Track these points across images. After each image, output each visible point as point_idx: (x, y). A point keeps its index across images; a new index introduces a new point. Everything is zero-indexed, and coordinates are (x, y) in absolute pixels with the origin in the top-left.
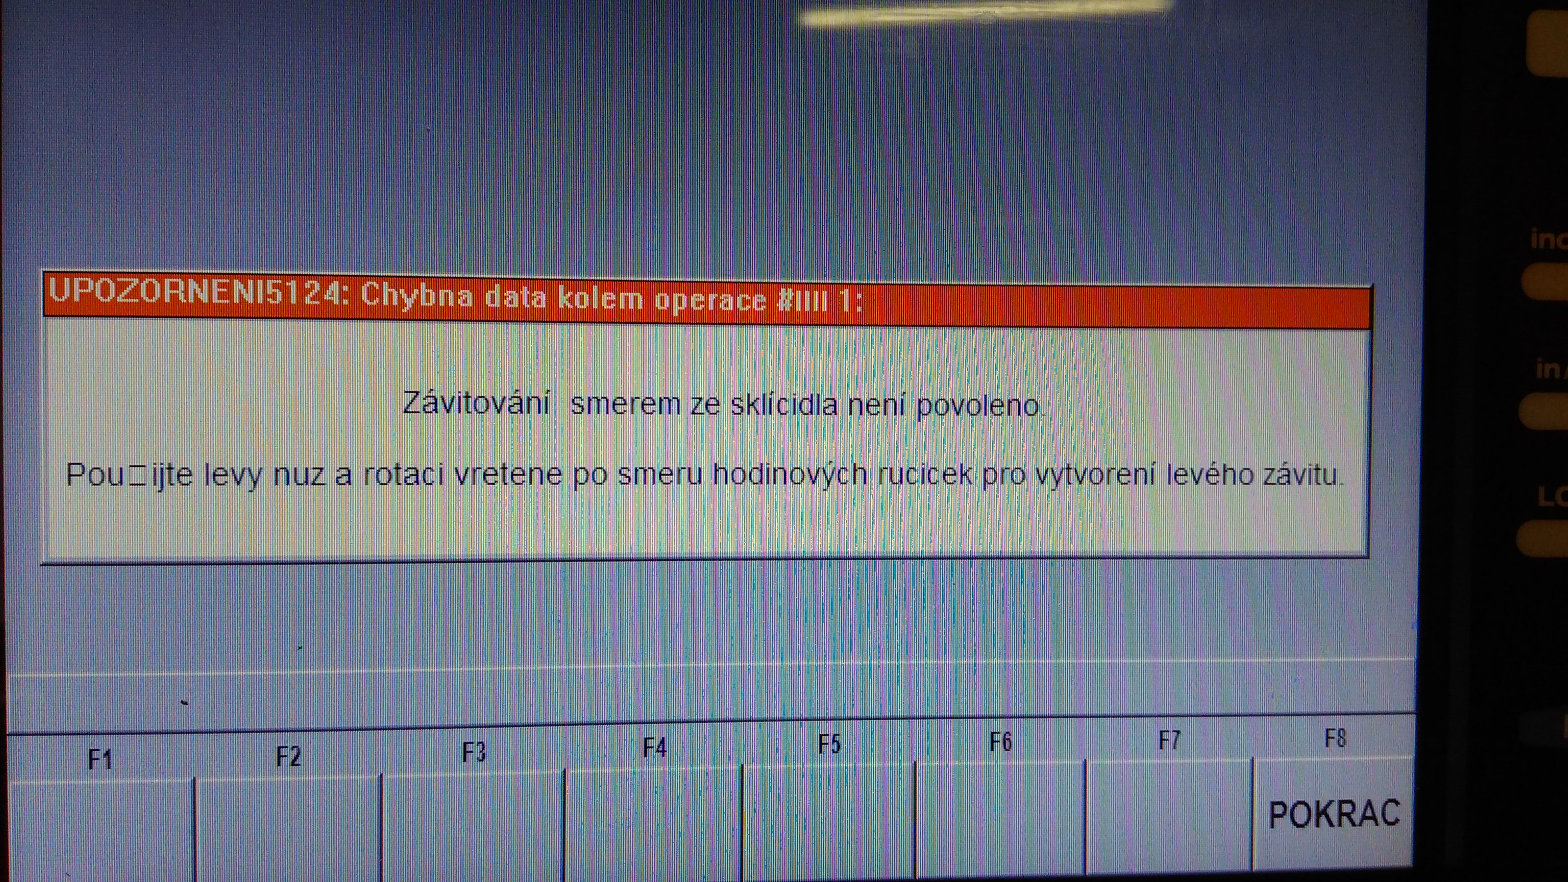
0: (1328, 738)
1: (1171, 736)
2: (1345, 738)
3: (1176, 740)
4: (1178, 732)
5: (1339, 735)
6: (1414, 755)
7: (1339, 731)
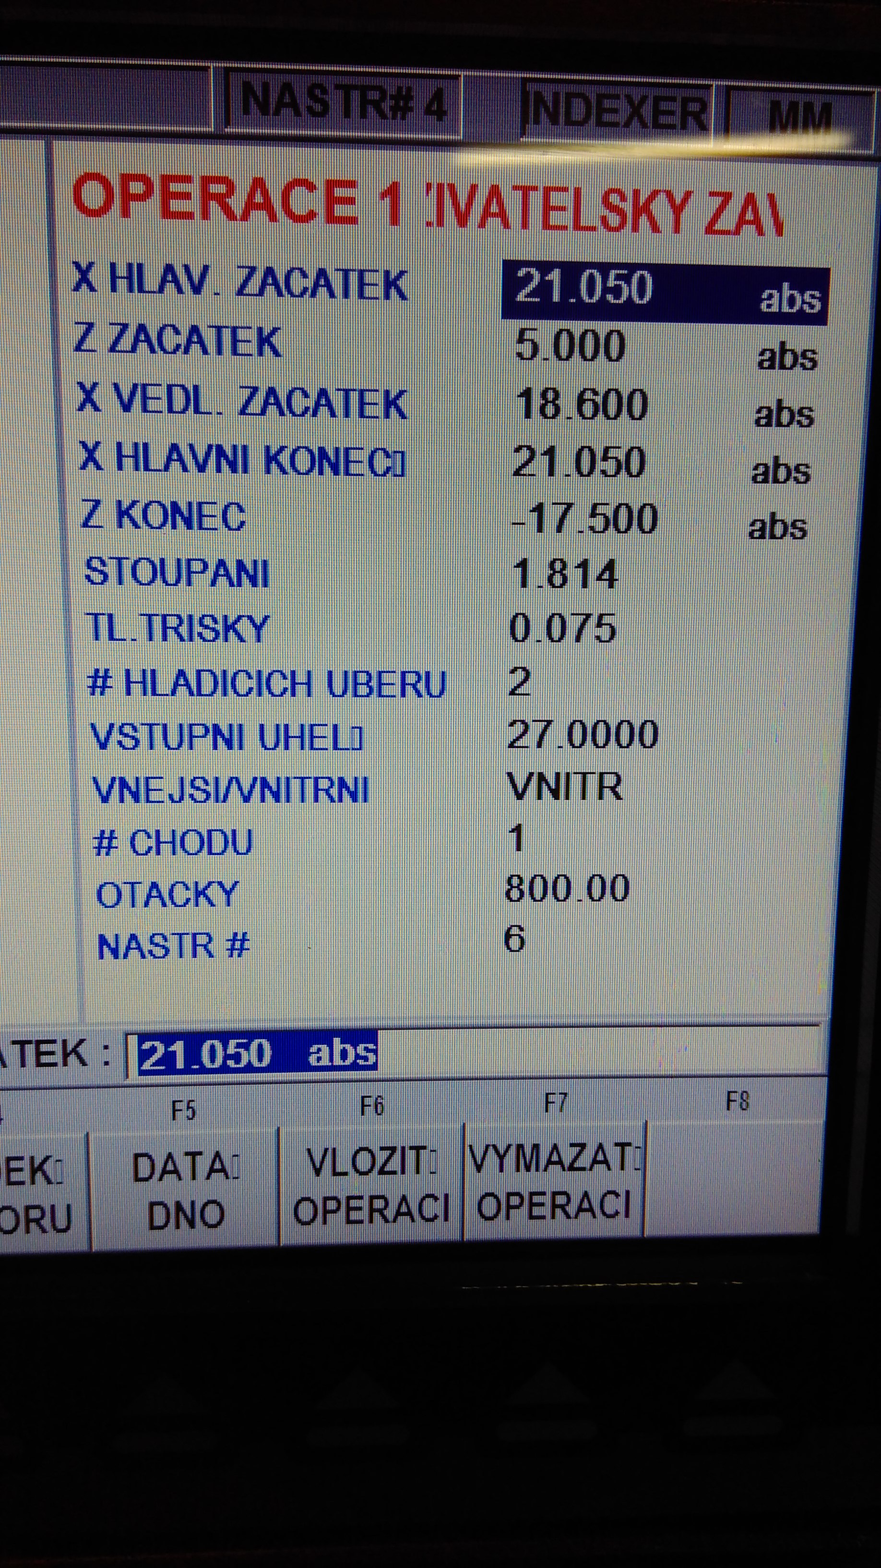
0: (729, 1100)
1: (557, 1099)
2: (749, 1101)
3: (563, 1102)
4: (565, 1094)
5: (742, 1098)
6: (824, 1119)
7: (742, 1094)
